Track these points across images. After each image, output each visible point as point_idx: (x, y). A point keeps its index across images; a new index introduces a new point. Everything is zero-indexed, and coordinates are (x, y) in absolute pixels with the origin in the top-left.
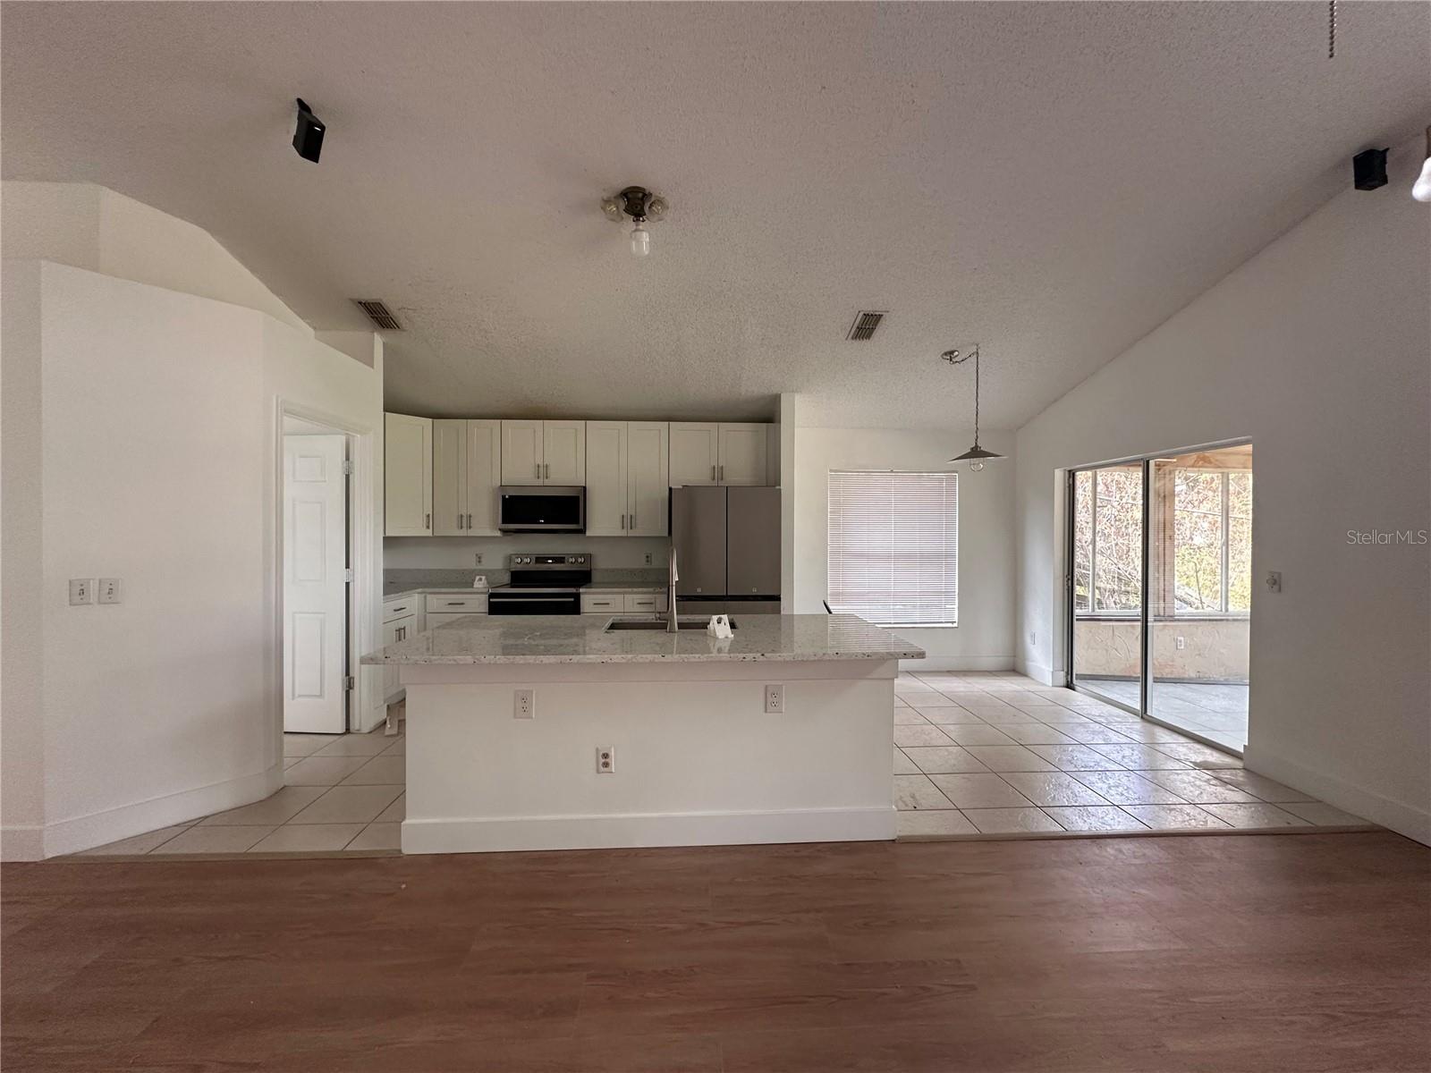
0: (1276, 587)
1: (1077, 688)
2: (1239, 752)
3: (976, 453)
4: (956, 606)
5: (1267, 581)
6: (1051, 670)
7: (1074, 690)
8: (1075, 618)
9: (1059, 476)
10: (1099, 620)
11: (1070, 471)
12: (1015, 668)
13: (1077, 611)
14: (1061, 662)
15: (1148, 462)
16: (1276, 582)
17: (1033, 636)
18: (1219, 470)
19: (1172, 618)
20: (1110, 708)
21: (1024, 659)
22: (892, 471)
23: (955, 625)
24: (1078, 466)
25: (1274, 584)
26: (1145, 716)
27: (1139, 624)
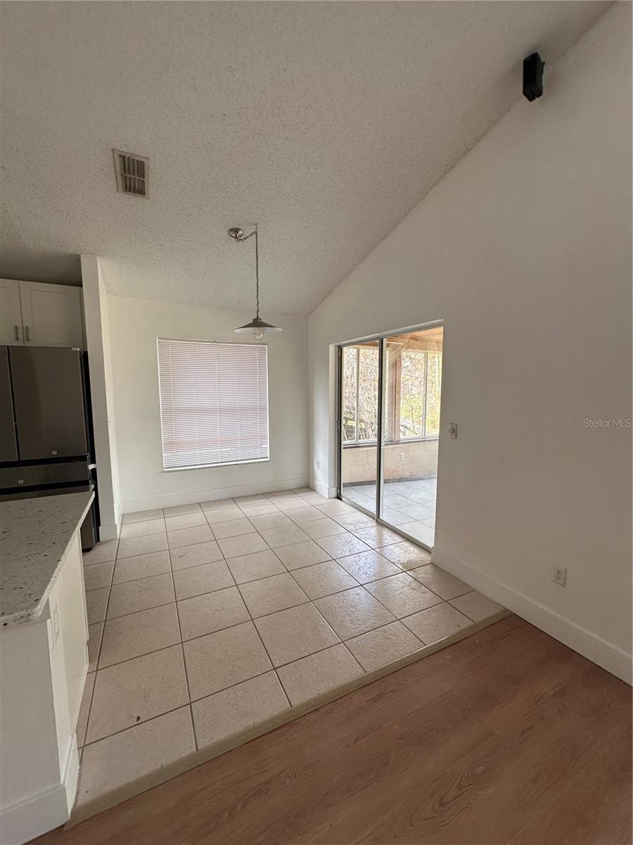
0: (454, 434)
1: (343, 499)
2: (429, 547)
3: (257, 323)
4: (268, 446)
5: (450, 429)
6: (328, 487)
7: (341, 500)
8: (343, 447)
9: (332, 349)
10: (359, 447)
11: (339, 346)
12: (308, 486)
13: (344, 442)
14: (334, 482)
15: (382, 340)
16: (454, 431)
17: (318, 463)
18: (424, 351)
19: (398, 443)
20: (360, 514)
21: (314, 479)
22: (215, 342)
23: (268, 459)
24: (344, 342)
25: (453, 432)
26: (379, 520)
27: (376, 448)
